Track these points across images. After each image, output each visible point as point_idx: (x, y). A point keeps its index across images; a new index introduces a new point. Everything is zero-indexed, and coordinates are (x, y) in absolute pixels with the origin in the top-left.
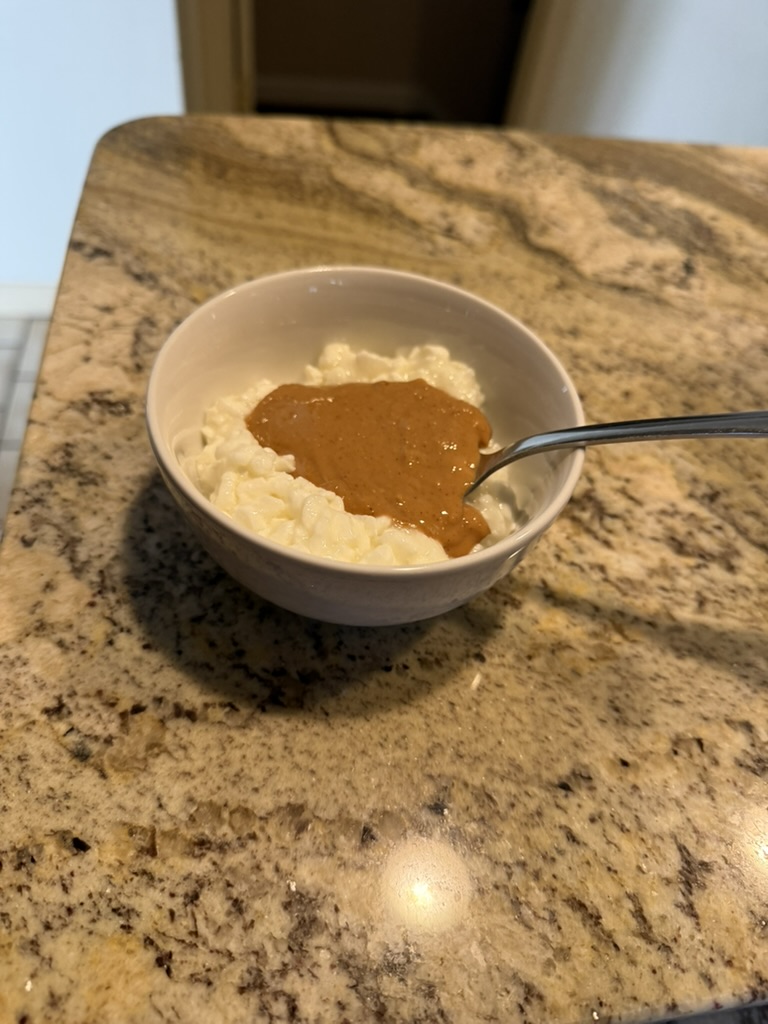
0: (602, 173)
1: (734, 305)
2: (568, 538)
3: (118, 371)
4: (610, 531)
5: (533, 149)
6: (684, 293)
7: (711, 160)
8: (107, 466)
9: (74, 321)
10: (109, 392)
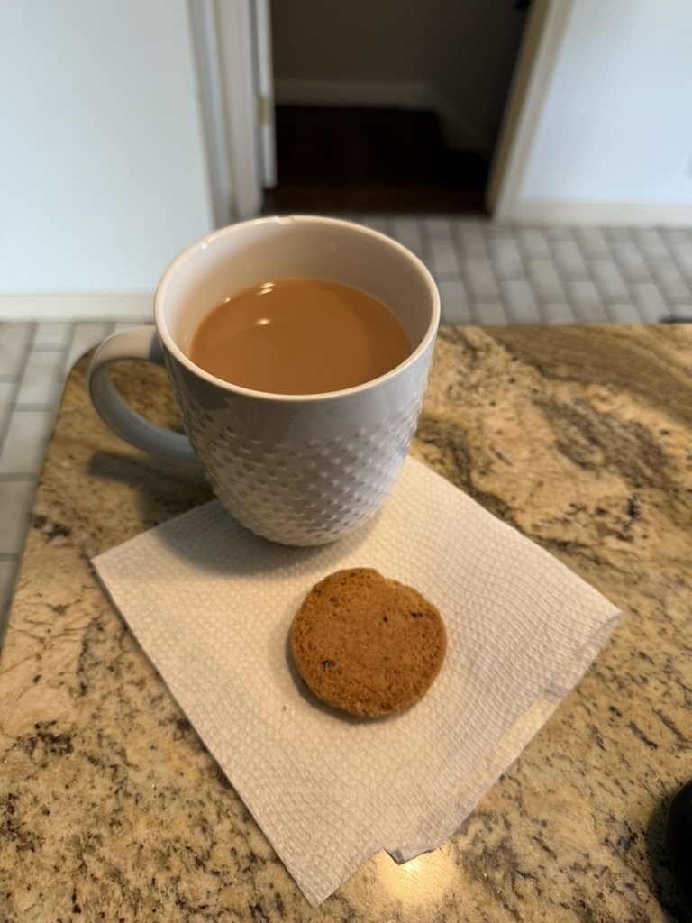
0: (554, 377)
1: (676, 561)
2: (478, 909)
3: (64, 691)
4: (520, 897)
5: (488, 349)
6: (624, 545)
7: (668, 348)
8: (45, 823)
9: (28, 626)
10: (54, 723)
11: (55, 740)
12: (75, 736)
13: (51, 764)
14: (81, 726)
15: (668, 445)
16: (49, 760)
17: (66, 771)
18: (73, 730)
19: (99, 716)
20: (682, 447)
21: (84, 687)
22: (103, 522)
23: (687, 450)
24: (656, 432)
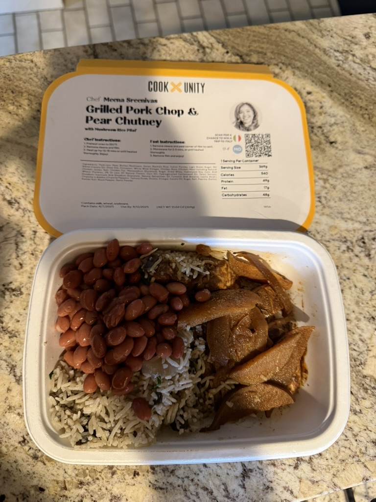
11: (13, 290)
12: (23, 287)
13: (14, 301)
14: (24, 283)
15: (310, 100)
16: (12, 299)
17: (23, 303)
18: (21, 285)
19: (32, 277)
20: (318, 101)
21: (21, 264)
22: (10, 180)
23: (321, 103)
24: (304, 94)
